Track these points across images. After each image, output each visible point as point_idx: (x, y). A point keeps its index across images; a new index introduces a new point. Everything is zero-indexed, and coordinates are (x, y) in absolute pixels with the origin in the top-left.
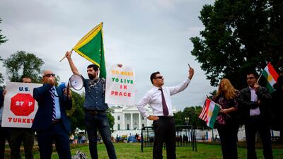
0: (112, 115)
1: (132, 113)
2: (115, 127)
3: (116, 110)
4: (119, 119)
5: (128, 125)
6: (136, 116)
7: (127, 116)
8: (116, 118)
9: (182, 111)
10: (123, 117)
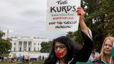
0: (11, 42)
1: (23, 41)
2: (13, 49)
3: (13, 39)
4: (15, 44)
5: (20, 48)
6: (25, 43)
7: (20, 43)
8: (13, 44)
9: (52, 41)
10: (17, 44)
